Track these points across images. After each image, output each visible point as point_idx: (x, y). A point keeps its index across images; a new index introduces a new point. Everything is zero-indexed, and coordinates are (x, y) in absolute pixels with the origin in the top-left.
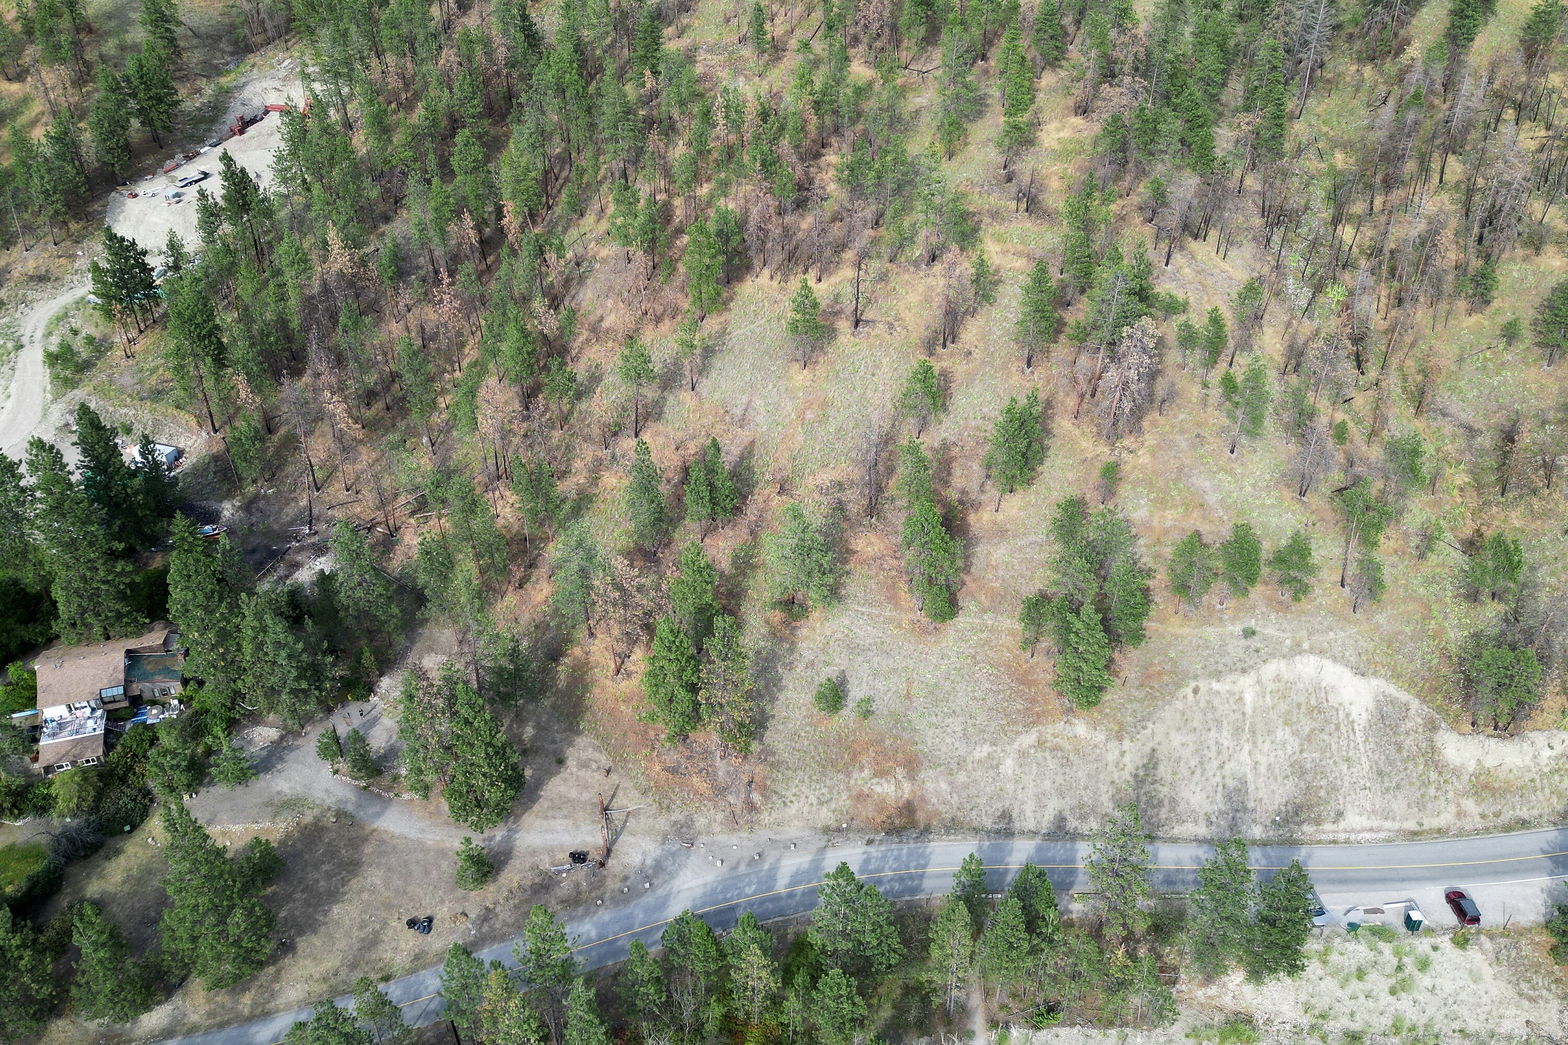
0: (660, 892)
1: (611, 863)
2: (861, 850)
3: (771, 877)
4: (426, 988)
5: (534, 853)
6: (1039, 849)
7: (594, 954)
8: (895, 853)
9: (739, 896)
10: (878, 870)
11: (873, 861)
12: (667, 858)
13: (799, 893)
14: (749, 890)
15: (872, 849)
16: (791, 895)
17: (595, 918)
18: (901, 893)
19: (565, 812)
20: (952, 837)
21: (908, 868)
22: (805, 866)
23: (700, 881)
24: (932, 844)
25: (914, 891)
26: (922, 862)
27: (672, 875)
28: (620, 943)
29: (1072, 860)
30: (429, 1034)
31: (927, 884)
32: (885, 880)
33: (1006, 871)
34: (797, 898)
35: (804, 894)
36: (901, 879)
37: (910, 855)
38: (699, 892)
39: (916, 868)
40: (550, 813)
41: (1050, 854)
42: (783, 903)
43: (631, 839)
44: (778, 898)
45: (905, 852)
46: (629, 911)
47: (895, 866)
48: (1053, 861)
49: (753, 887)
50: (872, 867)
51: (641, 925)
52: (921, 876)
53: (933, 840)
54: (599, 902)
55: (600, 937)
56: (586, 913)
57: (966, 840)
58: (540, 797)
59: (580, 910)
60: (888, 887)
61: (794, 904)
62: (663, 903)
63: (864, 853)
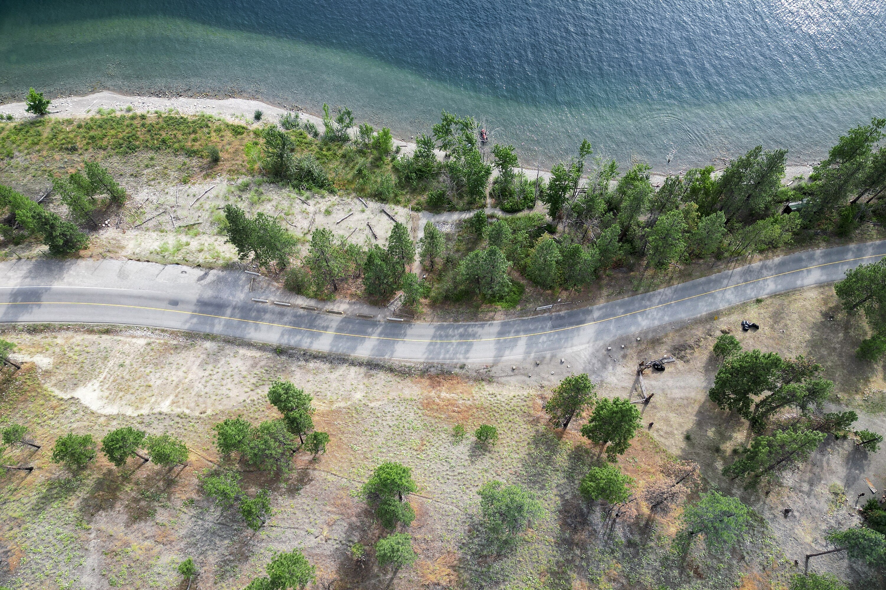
0: (601, 343)
1: (636, 368)
2: (469, 361)
3: (529, 345)
4: (732, 293)
5: (690, 371)
6: (354, 349)
7: (637, 305)
8: (447, 356)
9: (550, 335)
10: (461, 344)
11: (463, 352)
12: (598, 369)
13: (512, 334)
14: (544, 338)
15: (463, 361)
16: (517, 332)
17: (640, 329)
18: (448, 327)
19: (675, 403)
20: (408, 364)
21: (442, 344)
22: (507, 352)
23: (575, 349)
24: (422, 361)
25: (441, 328)
26: (432, 347)
27: (594, 355)
28: (622, 311)
29: (337, 338)
30: (723, 267)
31: (431, 331)
32: (457, 337)
33: (380, 335)
34: (513, 331)
35: (509, 332)
36: (447, 336)
37: (439, 353)
38: (576, 340)
39: (436, 343)
40: (685, 402)
41: (349, 344)
42: (522, 328)
43: (625, 384)
44: (526, 331)
45: (441, 356)
46: (619, 332)
47: (449, 346)
48: (348, 338)
49: (541, 341)
50: (465, 347)
51: (610, 321)
52: (434, 337)
53: (421, 364)
54: (639, 339)
55: (634, 316)
56: (646, 333)
57: (400, 361)
58: (696, 416)
59: (650, 336)
60: (456, 332)
61: (515, 326)
62: (599, 334)
63: (467, 358)
